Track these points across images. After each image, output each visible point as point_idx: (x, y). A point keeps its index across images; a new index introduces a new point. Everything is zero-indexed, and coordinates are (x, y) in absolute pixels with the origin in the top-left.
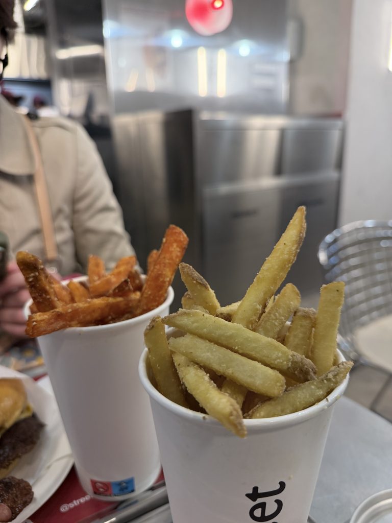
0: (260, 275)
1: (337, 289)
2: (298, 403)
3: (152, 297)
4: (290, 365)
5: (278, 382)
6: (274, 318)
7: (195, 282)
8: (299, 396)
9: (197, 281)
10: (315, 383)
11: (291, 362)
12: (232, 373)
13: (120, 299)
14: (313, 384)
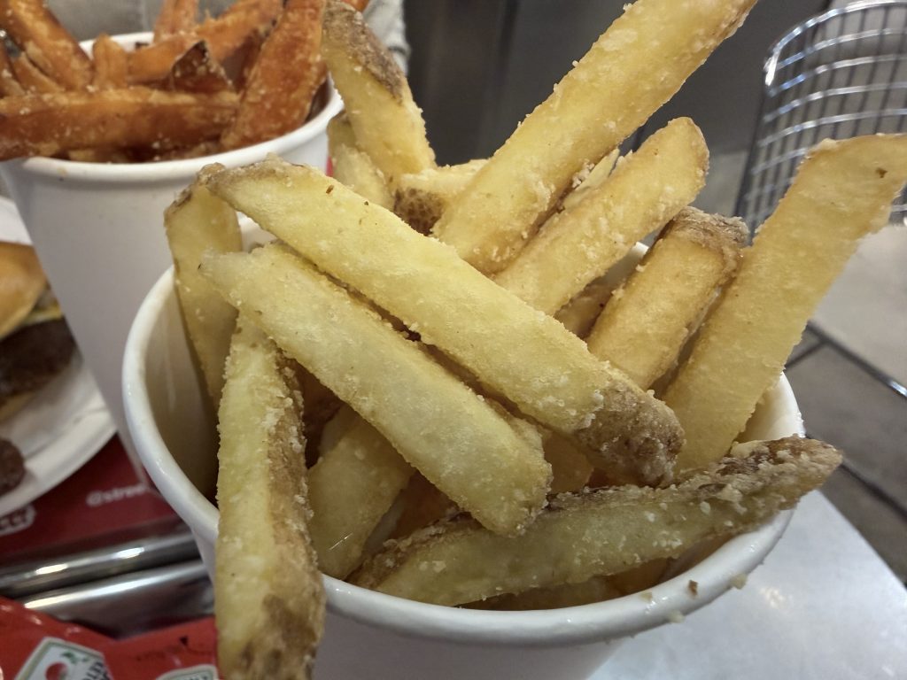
0: (581, 71)
1: (881, 165)
2: (577, 561)
3: (268, 106)
4: (588, 424)
5: (519, 485)
6: (589, 233)
7: (358, 69)
8: (587, 538)
9: (366, 69)
10: (663, 505)
11: (597, 413)
12: (373, 413)
13: (184, 99)
14: (655, 505)
